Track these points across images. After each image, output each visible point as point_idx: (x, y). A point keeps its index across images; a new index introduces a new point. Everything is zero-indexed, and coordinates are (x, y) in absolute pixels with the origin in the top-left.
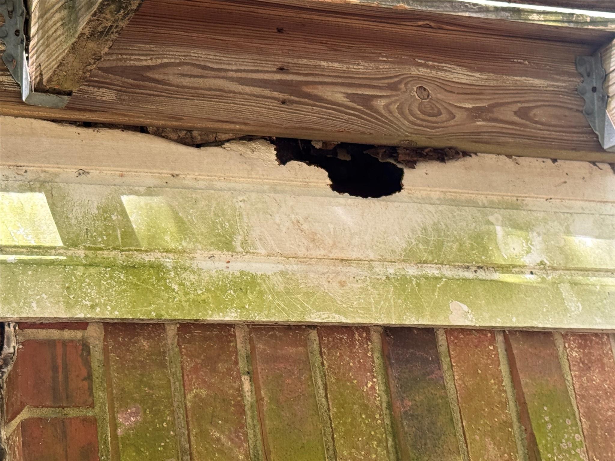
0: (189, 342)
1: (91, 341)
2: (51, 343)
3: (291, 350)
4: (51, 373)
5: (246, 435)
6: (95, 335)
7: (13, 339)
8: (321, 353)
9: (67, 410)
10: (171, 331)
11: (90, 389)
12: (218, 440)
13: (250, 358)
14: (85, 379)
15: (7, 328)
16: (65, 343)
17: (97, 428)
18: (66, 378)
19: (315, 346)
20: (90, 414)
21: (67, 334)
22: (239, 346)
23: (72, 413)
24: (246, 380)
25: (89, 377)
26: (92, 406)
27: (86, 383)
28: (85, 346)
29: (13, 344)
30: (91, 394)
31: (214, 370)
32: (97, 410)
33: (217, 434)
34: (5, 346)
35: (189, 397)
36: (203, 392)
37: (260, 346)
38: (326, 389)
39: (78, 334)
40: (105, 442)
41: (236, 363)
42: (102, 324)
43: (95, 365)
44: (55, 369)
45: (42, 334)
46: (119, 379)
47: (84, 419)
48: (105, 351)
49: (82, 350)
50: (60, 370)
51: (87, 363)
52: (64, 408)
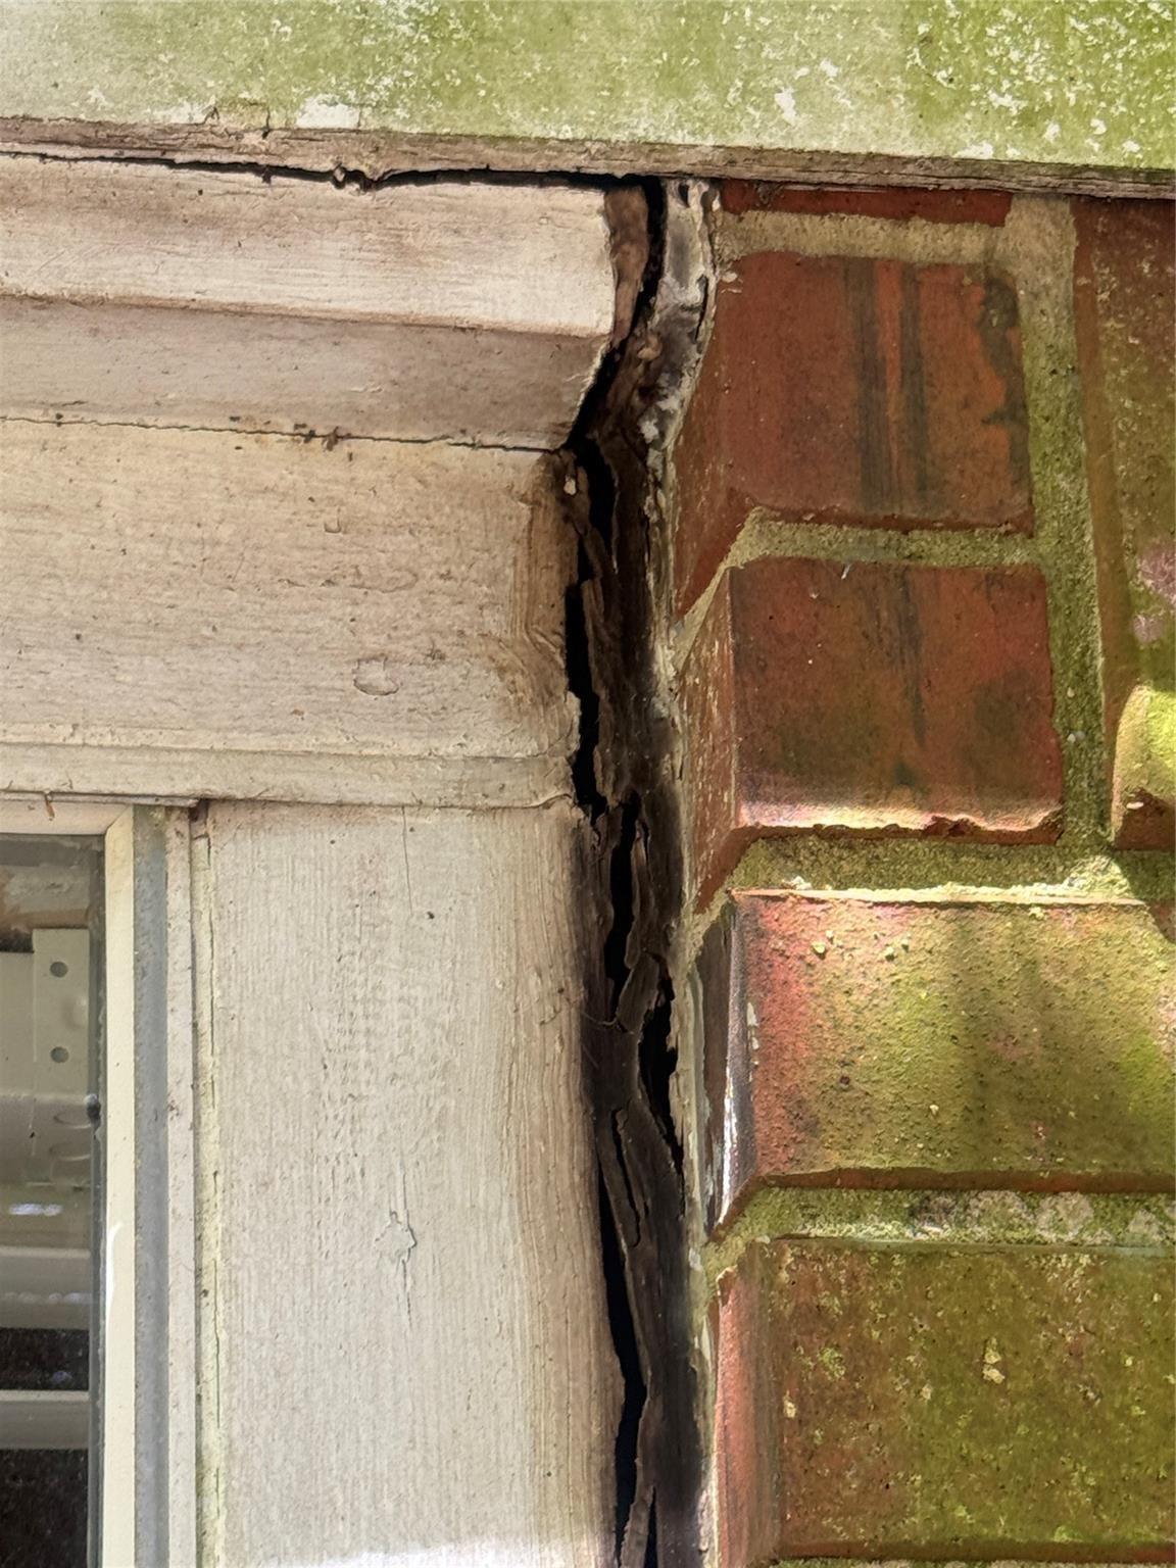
1: (1021, 270)
2: (857, 271)
4: (852, 386)
6: (1038, 249)
7: (700, 247)
9: (920, 541)
11: (1019, 456)
14: (997, 418)
15: (674, 206)
16: (910, 274)
17: (1045, 616)
18: (917, 407)
20: (1017, 556)
21: (923, 240)
23: (940, 550)
25: (1015, 410)
26: (1026, 526)
27: (1000, 435)
28: (997, 287)
29: (700, 269)
30: (1022, 477)
32: (1046, 543)
34: (668, 277)
39: (968, 242)
40: (1083, 674)
42: (1065, 207)
43: (1037, 365)
44: (870, 372)
45: (819, 235)
46: (1144, 421)
47: (996, 578)
48: (1082, 309)
49: (986, 302)
50: (893, 379)
51: (1006, 358)
52: (906, 527)
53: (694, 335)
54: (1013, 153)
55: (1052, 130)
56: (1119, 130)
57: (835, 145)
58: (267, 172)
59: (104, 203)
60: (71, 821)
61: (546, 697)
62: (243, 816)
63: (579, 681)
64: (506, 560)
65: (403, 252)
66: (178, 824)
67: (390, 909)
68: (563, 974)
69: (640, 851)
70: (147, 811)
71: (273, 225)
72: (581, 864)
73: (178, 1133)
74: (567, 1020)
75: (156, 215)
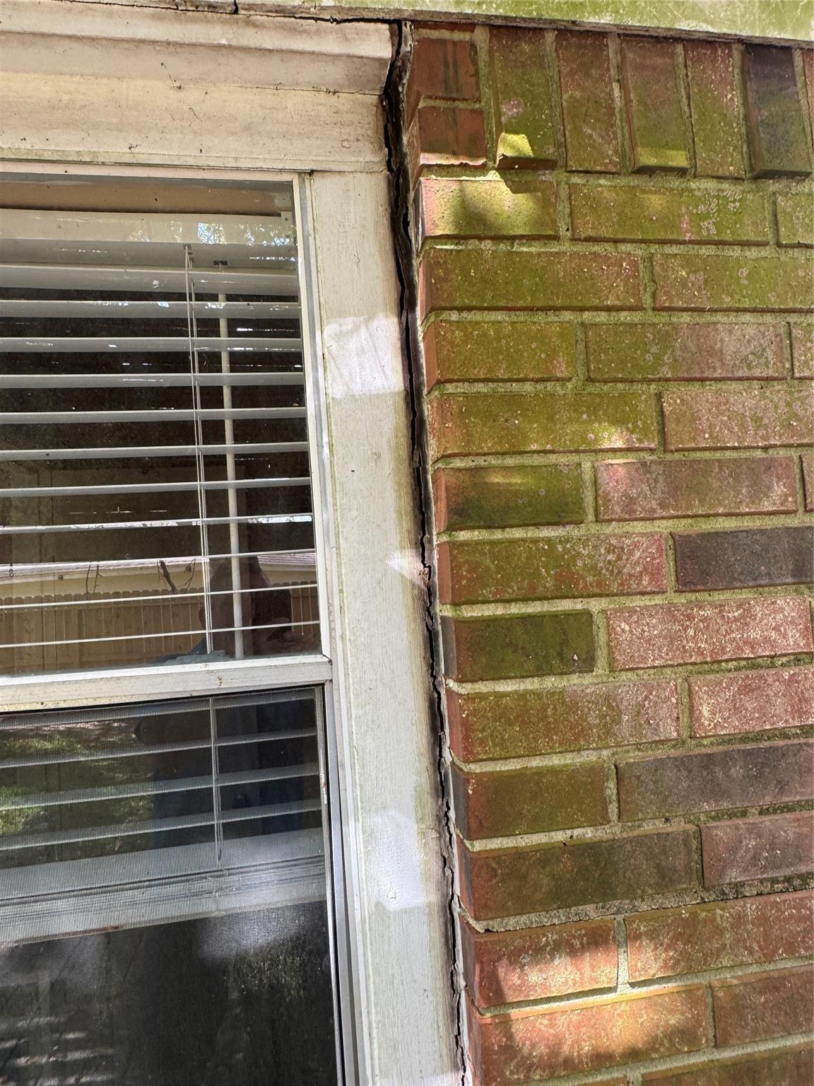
0: (566, 48)
1: (478, 43)
2: (443, 42)
3: (659, 61)
4: (443, 68)
5: (615, 134)
6: (481, 38)
7: (410, 38)
8: (686, 66)
9: (457, 103)
10: (550, 37)
11: (477, 84)
12: (591, 136)
13: (620, 68)
14: (473, 75)
15: (404, 27)
16: (454, 43)
17: (483, 121)
18: (456, 73)
19: (681, 59)
20: (477, 106)
21: (457, 36)
22: (611, 56)
23: (461, 105)
24: (616, 86)
25: (476, 74)
26: (479, 100)
27: (473, 79)
28: (473, 46)
29: (410, 42)
30: (478, 88)
31: (587, 75)
32: (483, 104)
33: (589, 131)
34: (403, 45)
35: (565, 96)
36: (578, 94)
37: (630, 55)
38: (689, 98)
39: (466, 36)
40: (491, 132)
41: (608, 70)
42: (487, 28)
43: (481, 64)
44: (446, 64)
45: (435, 34)
46: (504, 75)
47: (473, 111)
48: (491, 52)
49: (471, 49)
50: (451, 66)
51: (475, 62)
52: (454, 100)
53: (409, 60)
54: (476, 12)
55: (484, 7)
56: (498, 6)
57: (438, 9)
58: (316, 19)
59: (282, 27)
60: (285, 178)
61: (381, 149)
62: (320, 174)
63: (387, 145)
64: (371, 119)
65: (346, 39)
66: (307, 176)
67: (351, 193)
68: (386, 206)
69: (401, 180)
70: (300, 173)
71: (318, 32)
72: (389, 184)
73: (311, 240)
74: (388, 216)
75: (293, 30)
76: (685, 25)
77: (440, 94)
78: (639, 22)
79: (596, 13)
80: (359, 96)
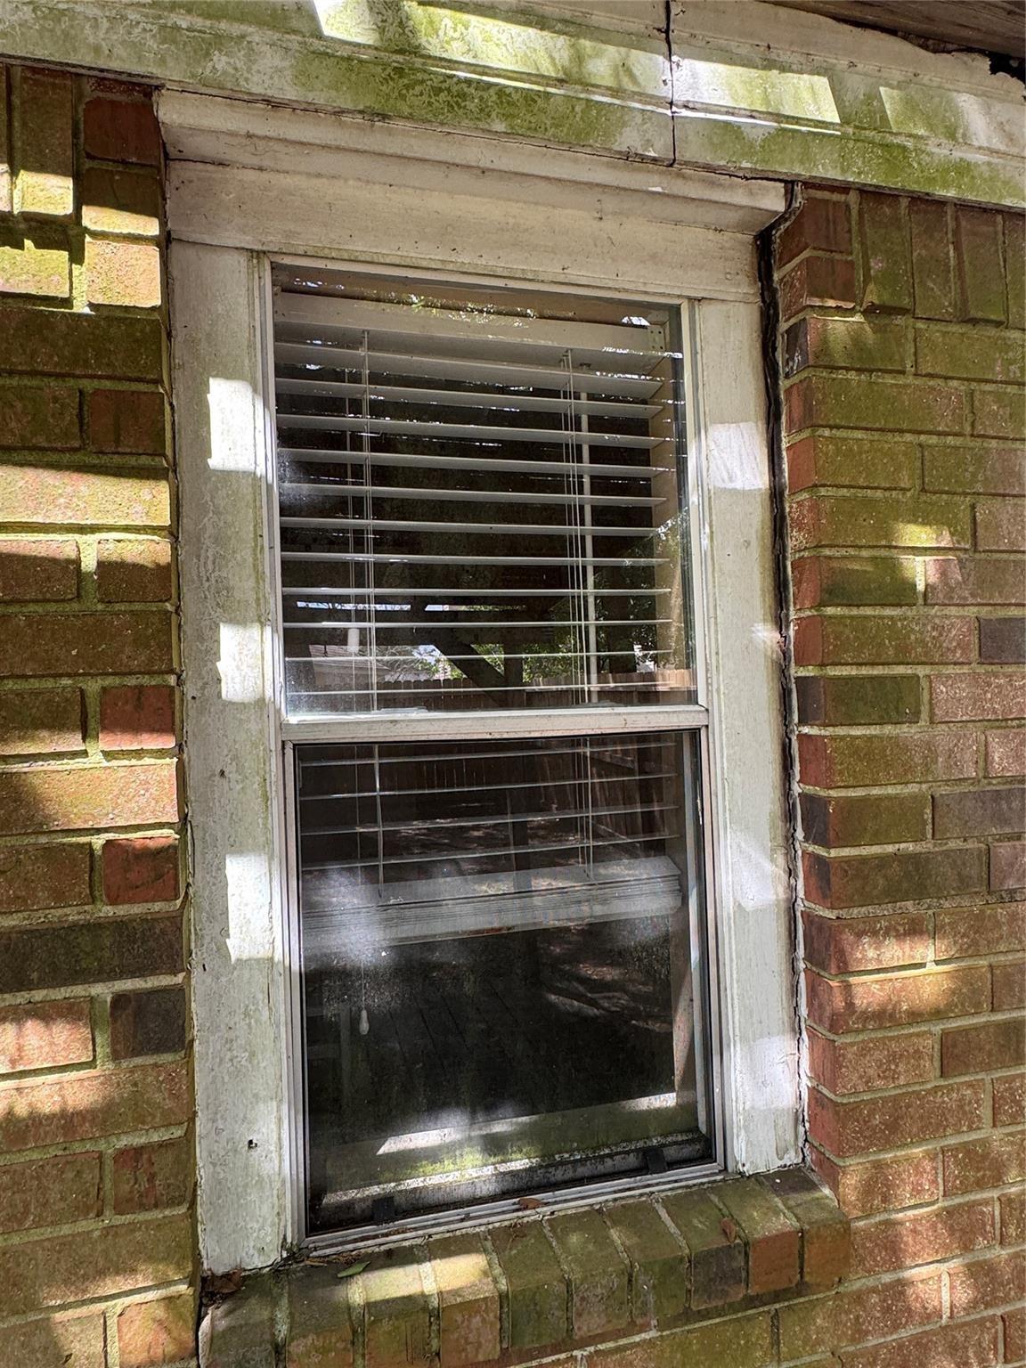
0: (917, 213)
1: (851, 203)
2: (827, 202)
3: (985, 229)
4: (825, 225)
5: (950, 288)
6: (854, 200)
7: (800, 196)
8: (1004, 234)
9: (835, 254)
10: (904, 202)
11: (851, 239)
12: (933, 289)
13: (956, 232)
14: (847, 232)
15: (796, 187)
16: (835, 203)
17: (853, 270)
18: (835, 229)
19: (1000, 228)
20: (850, 258)
21: (836, 197)
22: (949, 221)
23: (837, 256)
24: (951, 247)
25: (849, 231)
26: (850, 253)
27: (847, 235)
28: (848, 206)
29: (799, 200)
30: (850, 243)
31: (931, 237)
32: (854, 256)
33: (932, 285)
34: (793, 202)
35: (915, 254)
36: (924, 252)
37: (964, 223)
38: (1005, 261)
39: (842, 198)
40: (858, 281)
41: (946, 233)
42: (860, 192)
43: (853, 222)
44: (828, 222)
45: (819, 194)
47: (846, 262)
48: (860, 212)
49: (846, 210)
50: (832, 223)
51: (849, 221)
52: (832, 252)
54: (854, 180)
55: (862, 176)
56: (872, 177)
57: (829, 176)
58: (730, 176)
59: (703, 180)
60: (676, 301)
61: (755, 283)
62: (707, 301)
63: (760, 280)
64: (748, 256)
65: (752, 194)
66: (696, 302)
67: (731, 319)
68: (759, 332)
69: (772, 312)
70: (690, 299)
71: (731, 186)
72: (762, 314)
73: (699, 356)
74: (760, 340)
75: (712, 184)
76: (1008, 202)
77: (823, 247)
78: (976, 196)
79: (945, 188)
80: (739, 235)
